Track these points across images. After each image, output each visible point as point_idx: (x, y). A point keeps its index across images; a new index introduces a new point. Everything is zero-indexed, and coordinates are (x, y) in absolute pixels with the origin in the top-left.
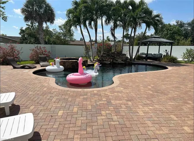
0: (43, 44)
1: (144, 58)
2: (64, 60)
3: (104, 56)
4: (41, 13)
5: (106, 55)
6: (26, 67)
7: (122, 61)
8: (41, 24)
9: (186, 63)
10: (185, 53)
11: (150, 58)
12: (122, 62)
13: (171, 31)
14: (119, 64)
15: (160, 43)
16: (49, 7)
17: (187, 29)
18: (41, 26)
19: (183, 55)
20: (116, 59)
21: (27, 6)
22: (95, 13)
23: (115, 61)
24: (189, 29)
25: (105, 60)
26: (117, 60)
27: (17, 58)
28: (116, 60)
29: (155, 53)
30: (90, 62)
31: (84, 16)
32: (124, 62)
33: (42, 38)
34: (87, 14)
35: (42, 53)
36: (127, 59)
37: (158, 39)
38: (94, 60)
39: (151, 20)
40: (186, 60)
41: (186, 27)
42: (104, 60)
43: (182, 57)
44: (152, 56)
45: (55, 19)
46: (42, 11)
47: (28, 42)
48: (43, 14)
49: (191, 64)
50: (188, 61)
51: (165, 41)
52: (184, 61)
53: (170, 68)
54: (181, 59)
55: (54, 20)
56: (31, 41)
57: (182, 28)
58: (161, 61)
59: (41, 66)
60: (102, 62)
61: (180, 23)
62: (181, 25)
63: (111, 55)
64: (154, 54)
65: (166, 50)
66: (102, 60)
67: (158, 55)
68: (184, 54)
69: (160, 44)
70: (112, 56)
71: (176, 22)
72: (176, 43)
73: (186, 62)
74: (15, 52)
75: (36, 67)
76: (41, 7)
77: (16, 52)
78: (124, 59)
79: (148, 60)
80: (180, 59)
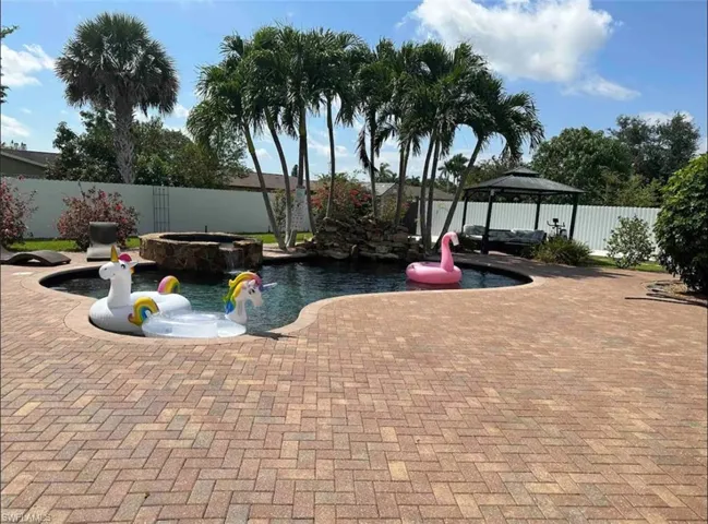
0: (130, 182)
1: (479, 244)
2: (171, 241)
3: (330, 233)
4: (126, 76)
5: (335, 229)
6: (33, 260)
7: (392, 252)
8: (124, 113)
9: (620, 268)
10: (616, 232)
11: (499, 246)
12: (390, 255)
13: (591, 153)
14: (380, 261)
15: (540, 195)
16: (159, 55)
17: (658, 148)
18: (126, 120)
19: (610, 237)
20: (372, 245)
21: (76, 49)
22: (292, 84)
23: (365, 252)
24: (666, 147)
25: (332, 246)
26: (374, 249)
27: (11, 227)
28: (370, 248)
29: (522, 229)
30: (277, 252)
31: (254, 93)
32: (396, 256)
33: (127, 163)
34: (266, 85)
35: (106, 213)
36: (409, 246)
37: (529, 179)
38: (292, 245)
39: (489, 116)
40: (621, 255)
41: (654, 140)
42: (326, 247)
43: (607, 244)
44: (509, 239)
45: (178, 98)
46: (131, 66)
47: (80, 173)
48: (135, 79)
49: (634, 270)
50: (628, 260)
51: (552, 188)
52: (614, 259)
53: (537, 281)
54: (604, 253)
55: (175, 100)
56: (93, 170)
57: (639, 143)
58: (532, 257)
59: (89, 260)
60: (320, 252)
61: (634, 124)
62: (636, 133)
63: (352, 230)
64: (518, 232)
65: (556, 221)
66: (322, 244)
67: (531, 234)
68: (615, 236)
69: (539, 197)
70: (355, 233)
71: (621, 124)
72: (606, 197)
73: (618, 264)
74: (8, 205)
75: (68, 262)
76: (125, 55)
77: (13, 206)
78: (396, 245)
79: (490, 252)
80: (599, 252)
